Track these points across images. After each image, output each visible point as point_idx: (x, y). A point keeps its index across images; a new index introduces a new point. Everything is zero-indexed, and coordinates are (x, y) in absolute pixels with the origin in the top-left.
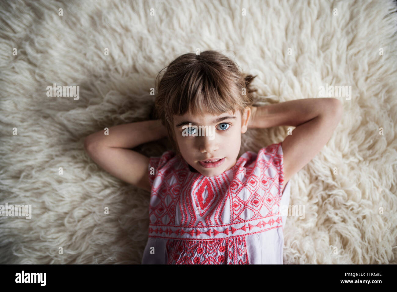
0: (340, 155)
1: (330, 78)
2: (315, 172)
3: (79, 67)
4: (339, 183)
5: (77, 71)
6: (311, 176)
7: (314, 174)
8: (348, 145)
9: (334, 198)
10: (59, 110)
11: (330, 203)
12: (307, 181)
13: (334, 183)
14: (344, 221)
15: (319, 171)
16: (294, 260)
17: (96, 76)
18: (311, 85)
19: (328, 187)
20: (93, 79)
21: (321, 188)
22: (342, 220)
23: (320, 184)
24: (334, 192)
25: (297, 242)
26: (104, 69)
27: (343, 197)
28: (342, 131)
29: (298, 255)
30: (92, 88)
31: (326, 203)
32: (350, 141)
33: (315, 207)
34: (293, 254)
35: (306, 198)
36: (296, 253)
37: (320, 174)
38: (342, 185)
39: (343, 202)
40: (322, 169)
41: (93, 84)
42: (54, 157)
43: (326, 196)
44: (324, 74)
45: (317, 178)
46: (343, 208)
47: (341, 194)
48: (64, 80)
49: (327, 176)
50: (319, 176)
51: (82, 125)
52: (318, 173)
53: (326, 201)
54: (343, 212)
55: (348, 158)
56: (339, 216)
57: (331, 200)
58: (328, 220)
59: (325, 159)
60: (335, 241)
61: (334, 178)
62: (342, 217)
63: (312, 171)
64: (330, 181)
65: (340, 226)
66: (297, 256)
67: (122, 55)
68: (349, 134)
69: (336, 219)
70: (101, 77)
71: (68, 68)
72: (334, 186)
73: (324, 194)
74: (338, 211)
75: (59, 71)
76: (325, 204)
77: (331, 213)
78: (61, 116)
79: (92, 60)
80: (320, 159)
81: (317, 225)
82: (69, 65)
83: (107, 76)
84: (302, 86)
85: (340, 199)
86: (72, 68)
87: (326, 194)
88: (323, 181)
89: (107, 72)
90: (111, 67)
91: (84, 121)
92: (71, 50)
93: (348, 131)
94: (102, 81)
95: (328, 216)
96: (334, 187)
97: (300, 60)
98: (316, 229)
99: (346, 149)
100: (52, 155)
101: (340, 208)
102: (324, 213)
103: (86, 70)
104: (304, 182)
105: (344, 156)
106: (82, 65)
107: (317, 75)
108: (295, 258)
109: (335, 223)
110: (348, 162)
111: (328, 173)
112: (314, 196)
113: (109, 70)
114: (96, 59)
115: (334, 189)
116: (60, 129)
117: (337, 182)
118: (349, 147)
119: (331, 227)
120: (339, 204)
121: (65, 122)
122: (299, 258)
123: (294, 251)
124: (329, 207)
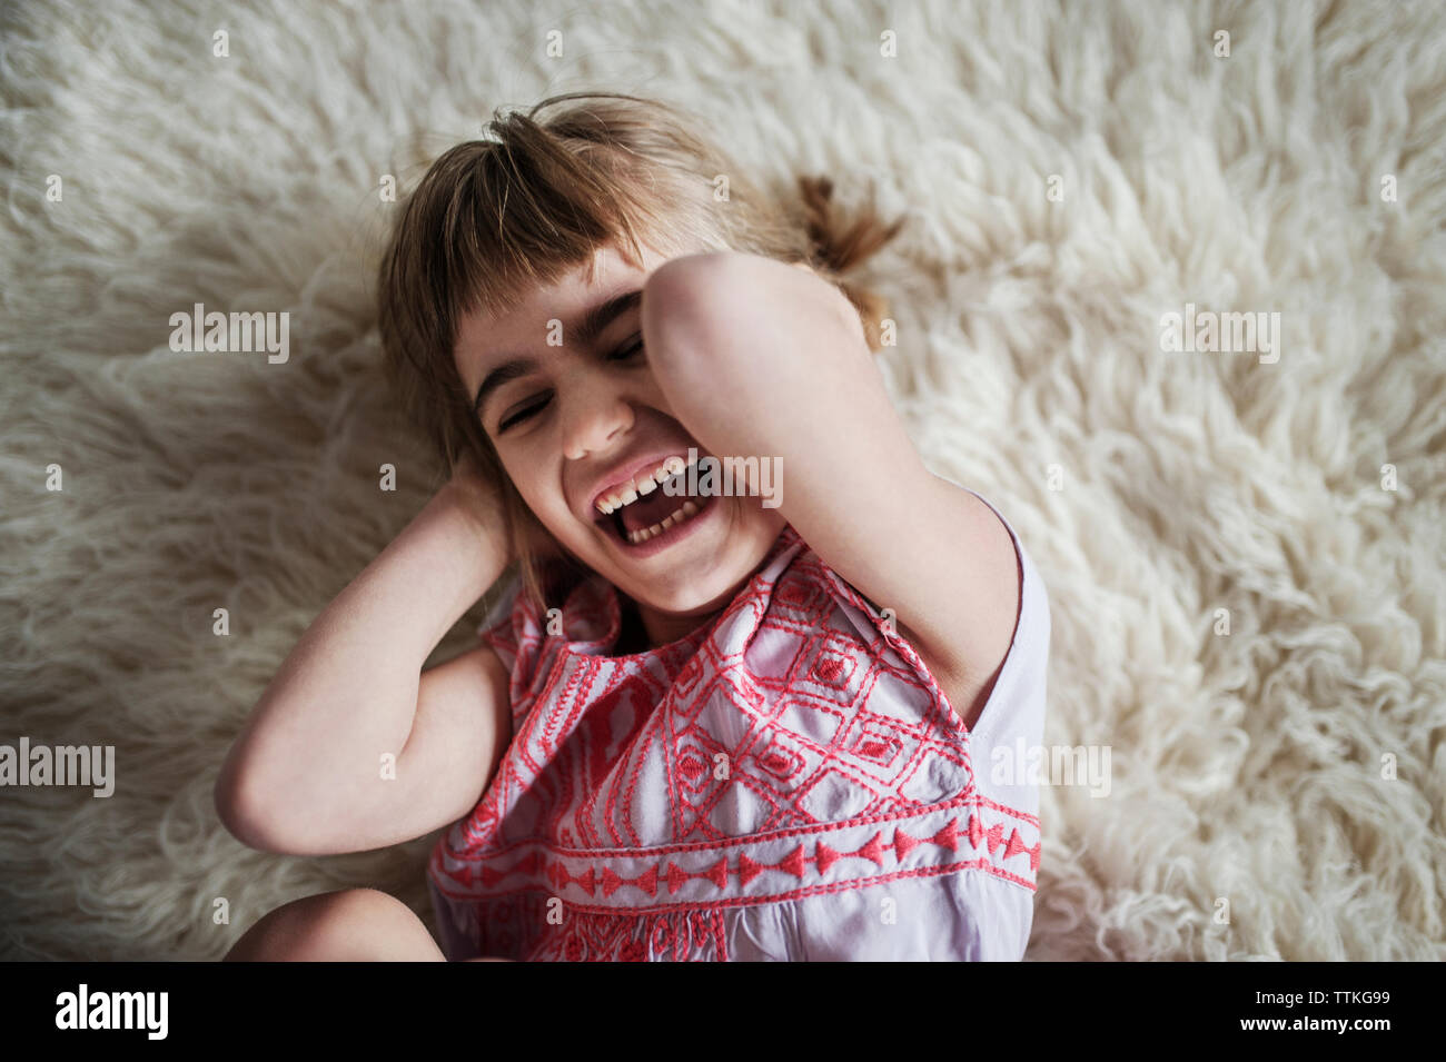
0: (1315, 480)
1: (1254, 160)
2: (1218, 557)
3: (174, 163)
4: (1324, 598)
5: (169, 178)
6: (1203, 574)
7: (1216, 569)
8: (1344, 437)
9: (1307, 662)
10: (109, 351)
11: (1293, 686)
12: (1191, 597)
13: (1302, 599)
14: (1354, 754)
15: (1237, 554)
16: (1177, 941)
17: (251, 199)
18: (1183, 191)
19: (1276, 618)
20: (243, 212)
21: (1252, 623)
22: (1344, 751)
23: (1246, 605)
24: (1309, 637)
25: (1185, 864)
26: (288, 167)
27: (1346, 654)
28: (1317, 381)
29: (1190, 916)
30: (237, 247)
31: (1275, 686)
32: (1354, 421)
33: (1235, 708)
34: (1173, 915)
35: (1193, 672)
36: (1182, 910)
37: (1244, 566)
38: (1338, 608)
39: (1349, 676)
40: (1251, 546)
41: (243, 236)
42: (99, 557)
43: (1273, 657)
44: (1230, 147)
45: (1227, 584)
46: (1347, 698)
47: (1336, 642)
48: (121, 219)
49: (1269, 573)
50: (1239, 574)
51: (200, 411)
52: (1231, 563)
53: (1277, 677)
54: (1347, 720)
55: (1350, 493)
56: (1335, 737)
57: (1297, 670)
58: (1287, 755)
59: (1261, 502)
60: (1323, 840)
61: (1300, 581)
62: (1345, 742)
63: (1206, 557)
64: (1286, 592)
65: (1339, 780)
66: (1190, 921)
67: (362, 102)
68: (1349, 390)
69: (1324, 748)
70: (273, 197)
71: (136, 169)
72: (1303, 610)
73: (1264, 645)
74: (1328, 717)
75: (100, 183)
76: (1272, 692)
77: (1301, 725)
78: (118, 377)
79: (234, 130)
80: (1240, 501)
81: (1240, 779)
82: (136, 156)
83: (306, 195)
84: (1142, 197)
85: (1333, 665)
86: (151, 167)
87: (1274, 645)
88: (1256, 596)
89: (303, 176)
90: (321, 157)
91: (209, 391)
92: (142, 90)
93: (1344, 378)
94: (284, 217)
95: (1287, 739)
96: (1303, 618)
97: (1126, 91)
98: (1240, 799)
99: (1340, 457)
100: (90, 552)
101: (1336, 704)
102: (1271, 725)
103: (206, 177)
104: (1180, 600)
105: (1332, 484)
106: (189, 153)
107: (1201, 153)
108: (1182, 931)
109: (1316, 766)
110: (1351, 507)
111: (1275, 558)
112: (1225, 659)
113: (312, 168)
114: (249, 123)
115: (1304, 626)
116: (117, 436)
117: (1313, 594)
118: (1352, 447)
119: (1304, 787)
120: (1328, 686)
121: (136, 402)
122: (1198, 930)
123: (1174, 906)
124: (1291, 700)
